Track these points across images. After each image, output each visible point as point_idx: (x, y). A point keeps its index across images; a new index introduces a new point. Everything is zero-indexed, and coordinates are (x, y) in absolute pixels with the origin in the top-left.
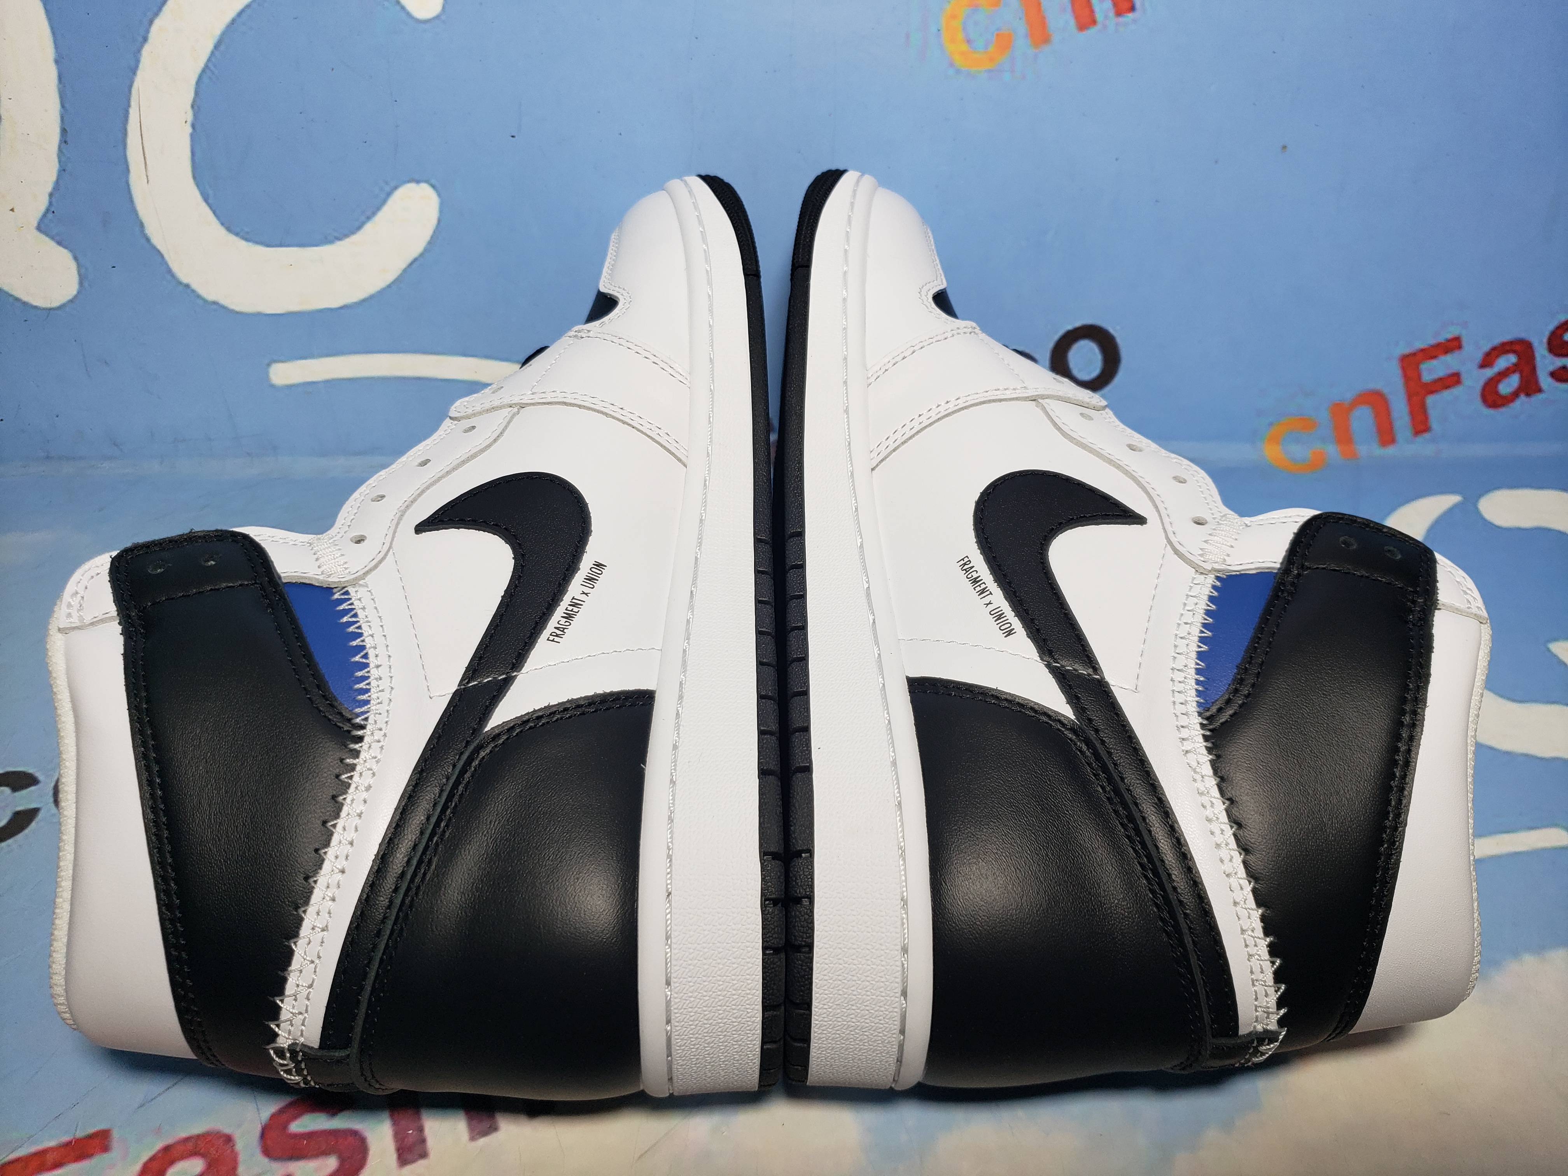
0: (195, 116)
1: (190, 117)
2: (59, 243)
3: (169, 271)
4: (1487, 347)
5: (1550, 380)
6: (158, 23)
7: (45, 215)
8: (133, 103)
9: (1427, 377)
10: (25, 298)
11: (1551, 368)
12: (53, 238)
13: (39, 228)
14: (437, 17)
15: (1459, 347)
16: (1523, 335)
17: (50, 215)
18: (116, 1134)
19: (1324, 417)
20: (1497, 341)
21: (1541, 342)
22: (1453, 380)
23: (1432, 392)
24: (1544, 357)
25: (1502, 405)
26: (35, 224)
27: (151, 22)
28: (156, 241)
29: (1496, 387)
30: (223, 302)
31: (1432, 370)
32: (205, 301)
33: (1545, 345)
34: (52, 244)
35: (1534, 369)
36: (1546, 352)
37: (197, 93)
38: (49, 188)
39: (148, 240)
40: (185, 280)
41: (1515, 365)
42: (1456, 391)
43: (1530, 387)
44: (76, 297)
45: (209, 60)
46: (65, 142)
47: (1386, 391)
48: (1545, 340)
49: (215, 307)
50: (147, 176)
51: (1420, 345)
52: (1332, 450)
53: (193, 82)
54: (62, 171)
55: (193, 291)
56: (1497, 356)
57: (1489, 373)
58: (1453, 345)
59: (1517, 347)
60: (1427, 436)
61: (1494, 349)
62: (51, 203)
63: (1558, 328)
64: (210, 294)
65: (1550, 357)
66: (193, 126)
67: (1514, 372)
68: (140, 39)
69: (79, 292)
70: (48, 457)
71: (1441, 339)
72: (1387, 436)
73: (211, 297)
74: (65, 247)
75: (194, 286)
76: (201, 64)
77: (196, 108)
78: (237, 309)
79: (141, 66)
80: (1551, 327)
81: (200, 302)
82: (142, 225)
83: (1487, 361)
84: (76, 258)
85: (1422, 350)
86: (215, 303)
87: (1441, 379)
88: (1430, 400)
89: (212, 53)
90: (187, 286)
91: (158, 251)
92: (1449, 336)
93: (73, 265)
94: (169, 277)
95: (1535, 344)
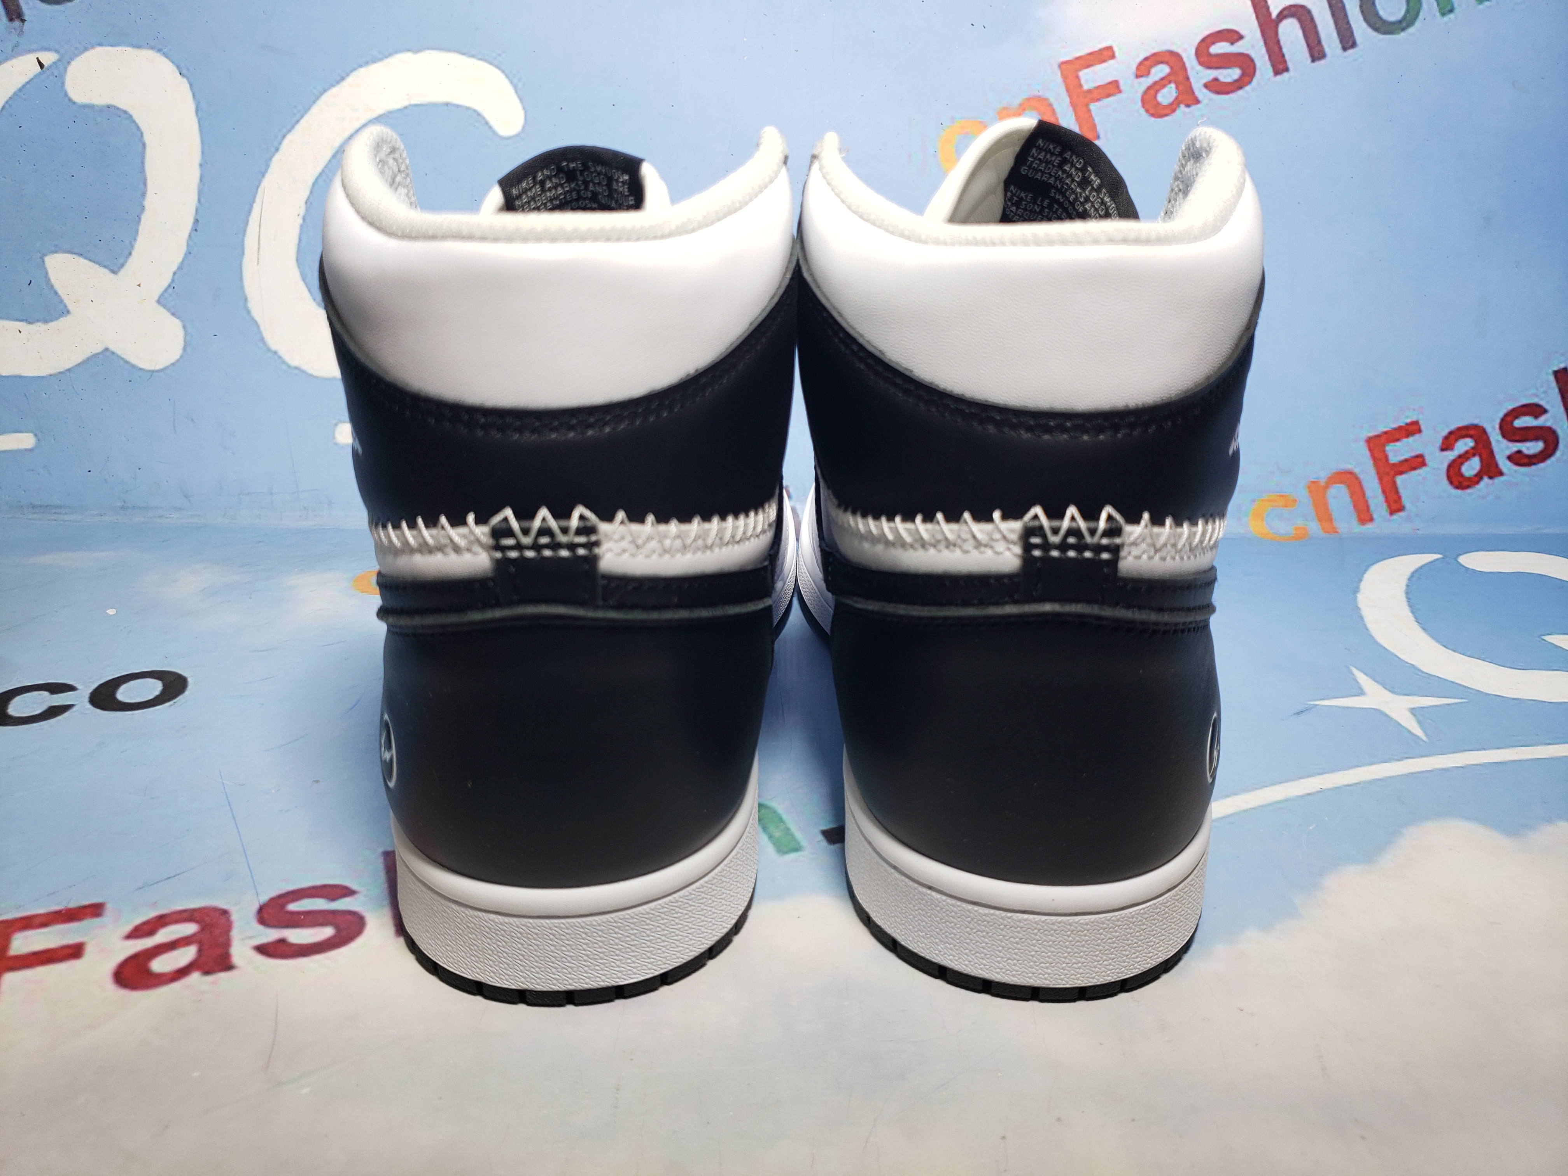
0: (307, 210)
1: (302, 211)
2: (173, 314)
3: (262, 340)
4: (1445, 433)
5: (1509, 463)
6: (289, 137)
7: (166, 290)
8: (258, 200)
9: (1394, 459)
10: (134, 361)
11: (1508, 453)
12: (169, 310)
13: (159, 302)
14: (518, 135)
15: (1419, 431)
16: (1476, 422)
17: (170, 290)
18: (109, 907)
19: (1303, 495)
20: (1453, 427)
21: (1494, 428)
22: (1417, 462)
23: (1401, 473)
24: (1498, 441)
25: (1468, 487)
26: (156, 298)
27: (284, 137)
28: (256, 314)
29: (1460, 469)
30: (304, 367)
31: (1397, 452)
32: (289, 366)
33: (1498, 431)
34: (168, 314)
35: (1491, 453)
36: (1500, 438)
37: (311, 192)
38: (174, 268)
39: (249, 312)
40: (274, 347)
41: (1473, 448)
42: (1422, 471)
43: (1491, 470)
44: (178, 361)
45: (326, 167)
46: (196, 230)
47: (1357, 470)
48: (1497, 426)
49: (296, 371)
50: (258, 259)
51: (1382, 428)
52: (1314, 527)
53: (310, 183)
54: (189, 253)
55: (280, 357)
56: (1456, 440)
57: (1451, 455)
58: (1412, 429)
59: (1472, 432)
60: (1402, 514)
61: (1451, 433)
62: (173, 281)
63: (1506, 415)
64: (294, 360)
65: (1505, 442)
66: (304, 219)
67: (1474, 455)
68: (273, 149)
69: (181, 357)
70: (122, 508)
71: (1401, 423)
72: (1365, 515)
73: (294, 363)
74: (178, 318)
75: (282, 353)
76: (319, 170)
77: (309, 203)
78: (315, 373)
79: (269, 171)
80: (1501, 415)
81: (284, 367)
82: (246, 299)
83: (1447, 444)
84: (184, 327)
85: (1386, 433)
86: (296, 368)
87: (1406, 460)
88: (1399, 480)
89: (330, 161)
90: (275, 353)
91: (256, 322)
92: (1408, 421)
93: (181, 333)
94: (261, 344)
95: (1489, 430)
